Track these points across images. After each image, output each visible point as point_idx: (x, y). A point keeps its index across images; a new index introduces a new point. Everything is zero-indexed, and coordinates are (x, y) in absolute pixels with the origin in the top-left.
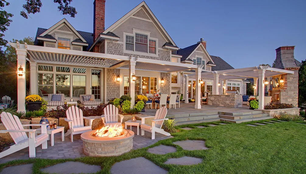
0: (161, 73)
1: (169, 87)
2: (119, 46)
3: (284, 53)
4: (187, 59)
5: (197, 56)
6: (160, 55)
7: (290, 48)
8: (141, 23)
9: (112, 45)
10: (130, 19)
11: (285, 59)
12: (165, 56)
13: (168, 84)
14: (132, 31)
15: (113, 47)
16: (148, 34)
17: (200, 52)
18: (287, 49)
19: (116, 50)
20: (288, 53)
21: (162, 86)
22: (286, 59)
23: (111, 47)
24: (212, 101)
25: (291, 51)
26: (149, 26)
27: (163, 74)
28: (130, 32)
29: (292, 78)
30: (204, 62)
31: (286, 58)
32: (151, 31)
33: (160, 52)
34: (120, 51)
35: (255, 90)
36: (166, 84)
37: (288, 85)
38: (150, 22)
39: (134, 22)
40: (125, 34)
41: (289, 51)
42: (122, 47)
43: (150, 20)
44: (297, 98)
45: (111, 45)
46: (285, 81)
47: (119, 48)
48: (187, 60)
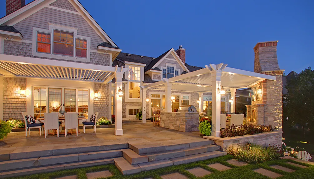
0: (95, 84)
1: (108, 102)
2: (25, 46)
3: (263, 52)
4: (153, 67)
5: (167, 65)
6: (94, 60)
7: (271, 44)
8: (64, 15)
9: (14, 45)
10: (45, 9)
11: (264, 60)
12: (101, 61)
13: (105, 98)
14: (48, 26)
15: (15, 47)
16: (74, 30)
17: (172, 60)
18: (267, 46)
19: (20, 51)
20: (268, 52)
21: (95, 102)
22: (266, 60)
23: (12, 47)
24: (163, 120)
25: (273, 48)
26: (77, 20)
27: (97, 85)
28: (43, 27)
29: (274, 87)
30: (178, 72)
31: (265, 58)
32: (79, 26)
33: (93, 55)
34: (26, 53)
35: (232, 105)
36: (103, 98)
37: (268, 97)
38: (77, 15)
39: (51, 14)
40: (35, 30)
41: (269, 49)
42: (30, 47)
43: (77, 11)
44: (280, 116)
45: (11, 45)
46: (263, 91)
47: (25, 49)
48: (152, 69)
